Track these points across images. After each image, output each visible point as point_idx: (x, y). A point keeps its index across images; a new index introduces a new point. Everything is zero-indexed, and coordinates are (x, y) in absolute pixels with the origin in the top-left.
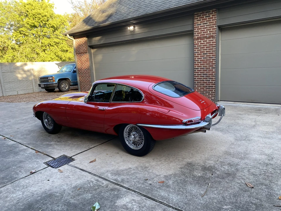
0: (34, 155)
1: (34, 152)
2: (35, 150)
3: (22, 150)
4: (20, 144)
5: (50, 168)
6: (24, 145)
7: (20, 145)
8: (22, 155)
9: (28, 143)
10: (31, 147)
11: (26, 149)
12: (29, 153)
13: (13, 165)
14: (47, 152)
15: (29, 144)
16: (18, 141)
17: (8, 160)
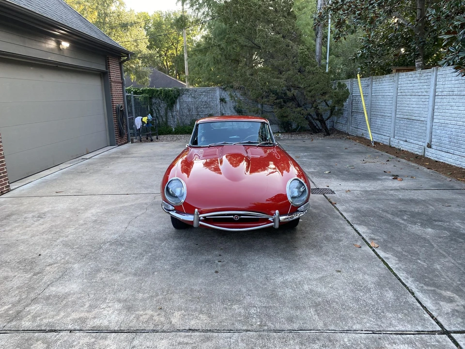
0: (340, 202)
1: (337, 206)
2: (335, 207)
3: (350, 212)
4: (349, 223)
5: (333, 190)
6: (345, 218)
7: (350, 220)
8: (351, 206)
9: (337, 220)
10: (338, 212)
11: (345, 211)
12: (343, 205)
13: (363, 200)
14: (325, 200)
15: (338, 217)
16: (349, 228)
17: (368, 207)
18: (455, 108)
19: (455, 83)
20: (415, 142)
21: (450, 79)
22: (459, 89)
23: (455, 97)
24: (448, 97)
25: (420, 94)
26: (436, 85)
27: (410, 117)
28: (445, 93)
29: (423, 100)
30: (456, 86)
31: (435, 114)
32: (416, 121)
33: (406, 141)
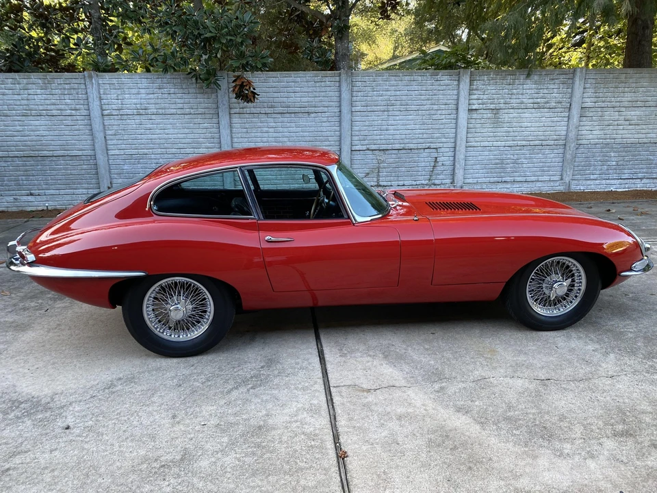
18: (158, 131)
19: (147, 97)
20: (62, 192)
21: (134, 91)
22: (157, 106)
23: (153, 117)
24: (136, 117)
25: (55, 112)
26: (101, 99)
27: (32, 153)
28: (130, 112)
29: (69, 123)
30: (153, 101)
31: (109, 142)
32: (54, 159)
33: (31, 194)
